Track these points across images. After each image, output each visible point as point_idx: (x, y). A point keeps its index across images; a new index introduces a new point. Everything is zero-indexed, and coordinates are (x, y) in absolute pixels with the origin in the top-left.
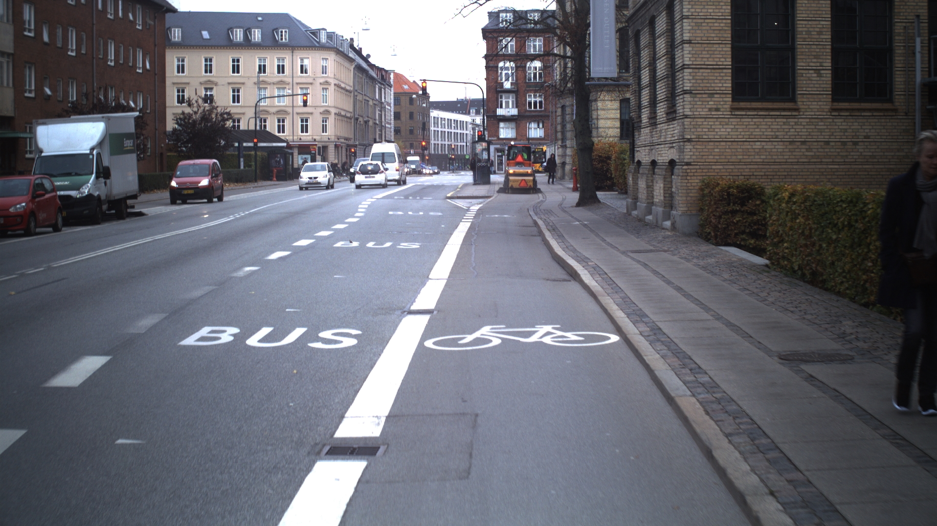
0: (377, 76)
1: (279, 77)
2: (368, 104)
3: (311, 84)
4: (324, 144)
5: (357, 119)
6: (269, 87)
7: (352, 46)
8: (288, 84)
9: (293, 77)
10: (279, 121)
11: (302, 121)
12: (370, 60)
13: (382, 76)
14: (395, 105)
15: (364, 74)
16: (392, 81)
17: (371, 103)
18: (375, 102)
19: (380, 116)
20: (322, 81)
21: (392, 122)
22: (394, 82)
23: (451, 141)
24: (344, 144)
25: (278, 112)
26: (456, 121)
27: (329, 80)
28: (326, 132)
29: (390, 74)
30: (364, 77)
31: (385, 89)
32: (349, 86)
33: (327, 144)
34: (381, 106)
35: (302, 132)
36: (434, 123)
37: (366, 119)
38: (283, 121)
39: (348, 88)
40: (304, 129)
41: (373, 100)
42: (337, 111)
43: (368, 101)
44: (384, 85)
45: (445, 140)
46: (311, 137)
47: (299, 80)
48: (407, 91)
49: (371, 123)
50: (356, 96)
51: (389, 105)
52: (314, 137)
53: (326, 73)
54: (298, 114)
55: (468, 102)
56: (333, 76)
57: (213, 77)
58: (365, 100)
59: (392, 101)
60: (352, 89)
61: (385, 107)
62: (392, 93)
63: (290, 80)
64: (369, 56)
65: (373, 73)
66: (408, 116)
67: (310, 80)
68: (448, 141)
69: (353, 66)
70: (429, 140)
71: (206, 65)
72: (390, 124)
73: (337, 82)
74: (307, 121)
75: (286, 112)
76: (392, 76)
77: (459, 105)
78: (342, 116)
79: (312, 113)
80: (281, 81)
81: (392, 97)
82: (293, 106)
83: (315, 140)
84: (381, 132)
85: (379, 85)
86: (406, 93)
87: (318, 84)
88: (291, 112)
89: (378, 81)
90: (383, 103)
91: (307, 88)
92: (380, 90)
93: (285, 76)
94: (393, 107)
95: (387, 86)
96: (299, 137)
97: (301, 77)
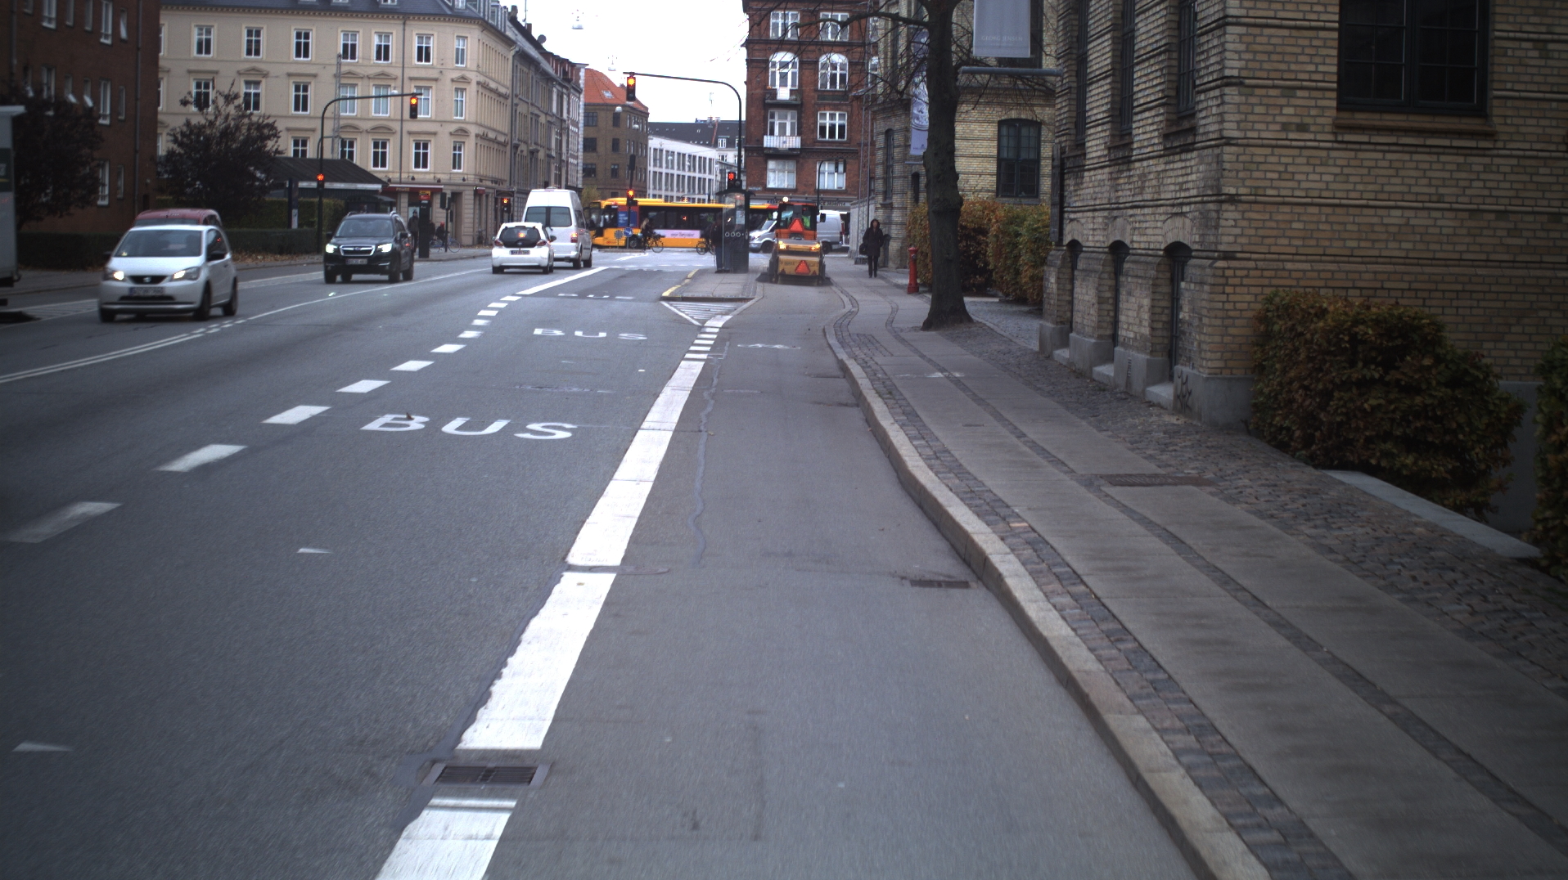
0: (556, 72)
1: (379, 65)
2: (537, 122)
3: (436, 80)
4: (455, 188)
5: (516, 147)
6: (360, 84)
7: (513, 19)
8: (395, 79)
9: (403, 67)
10: (376, 145)
11: (417, 147)
12: (545, 45)
13: (565, 73)
14: (585, 126)
15: (533, 68)
16: (582, 82)
17: (543, 119)
18: (549, 119)
19: (559, 143)
20: (456, 75)
21: (580, 154)
22: (585, 84)
23: (683, 191)
24: (491, 191)
25: (375, 129)
26: (693, 158)
27: (469, 75)
28: (460, 168)
29: (579, 70)
30: (532, 73)
31: (569, 96)
32: (503, 86)
33: (462, 188)
34: (562, 125)
35: (417, 166)
36: (655, 160)
37: (533, 147)
38: (384, 146)
39: (502, 90)
40: (421, 160)
41: (546, 114)
42: (480, 131)
43: (538, 116)
44: (567, 88)
45: (672, 190)
46: (432, 176)
47: (415, 73)
48: (608, 102)
49: (541, 155)
50: (517, 105)
51: (576, 124)
52: (438, 176)
53: (462, 63)
54: (410, 133)
55: (714, 125)
56: (475, 68)
57: (261, 61)
58: (532, 114)
59: (581, 118)
60: (509, 92)
61: (568, 128)
62: (582, 103)
63: (397, 72)
64: (542, 38)
65: (549, 68)
66: (609, 145)
67: (434, 74)
68: (678, 191)
69: (513, 53)
70: (646, 188)
71: (249, 42)
72: (576, 158)
73: (482, 79)
74: (426, 147)
75: (389, 131)
76: (582, 73)
77: (698, 131)
78: (490, 140)
79: (435, 134)
80: (383, 74)
81: (581, 111)
82: (402, 120)
83: (439, 181)
84: (560, 170)
85: (560, 88)
86: (607, 105)
87: (448, 82)
88: (398, 129)
89: (556, 81)
90: (565, 121)
91: (428, 88)
92: (560, 97)
93: (390, 66)
94: (582, 129)
95: (572, 91)
96: (411, 175)
97: (418, 67)
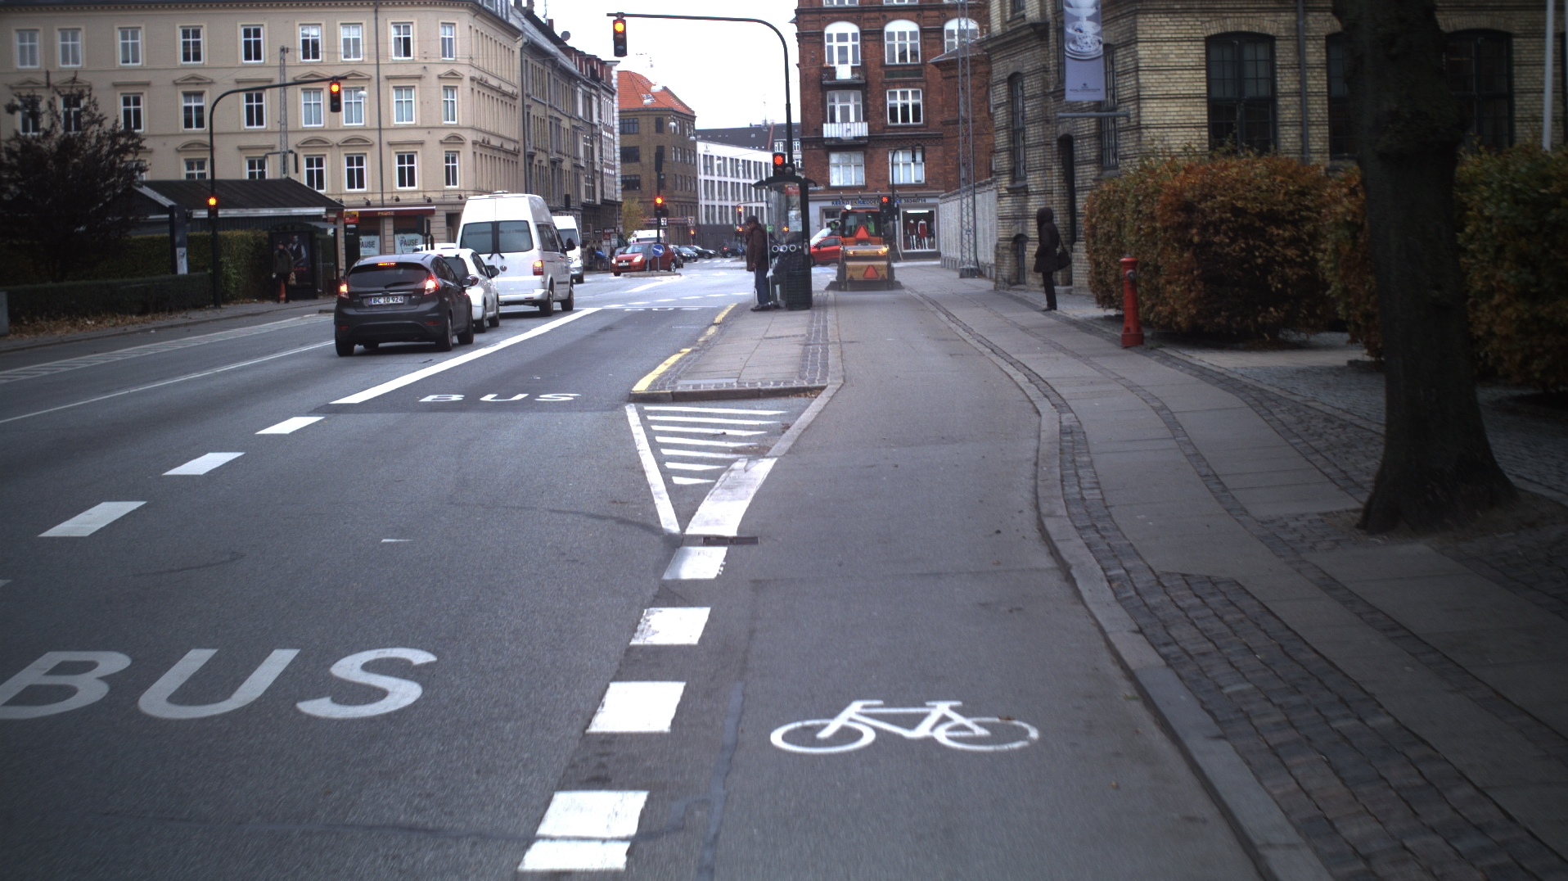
0: (581, 70)
1: (348, 64)
2: (558, 127)
3: (419, 78)
4: (449, 208)
5: (531, 156)
6: (325, 87)
7: (529, 15)
8: (369, 80)
9: (378, 64)
10: (350, 162)
11: (401, 161)
12: (568, 42)
13: (593, 72)
14: (622, 132)
15: (548, 64)
16: (614, 82)
17: (566, 123)
18: (575, 123)
19: (590, 152)
20: (443, 70)
21: (618, 163)
22: (618, 84)
23: (739, 200)
25: (348, 142)
26: (747, 163)
27: (458, 69)
28: (455, 184)
29: (610, 69)
30: (548, 69)
31: (599, 97)
32: (509, 83)
34: (592, 131)
35: (402, 184)
36: (705, 167)
37: (555, 156)
38: (360, 162)
39: (507, 88)
40: (407, 177)
41: (570, 118)
42: (479, 137)
43: (560, 120)
44: (596, 89)
45: (726, 199)
46: (421, 195)
47: (393, 72)
48: (651, 108)
49: (567, 165)
50: (529, 107)
51: (610, 130)
52: (429, 195)
53: (451, 56)
54: (391, 144)
55: (770, 128)
56: (467, 61)
57: (203, 67)
58: (551, 117)
59: (616, 122)
60: (517, 91)
61: (601, 134)
62: (616, 106)
63: (372, 71)
64: (566, 35)
65: (571, 65)
66: (653, 154)
67: (417, 73)
68: (733, 200)
69: (520, 44)
70: (697, 198)
71: (186, 44)
72: (613, 168)
73: (477, 74)
74: (411, 160)
75: (365, 143)
76: (614, 73)
77: (753, 136)
78: (494, 148)
79: (421, 143)
80: (353, 74)
81: (616, 114)
82: (380, 129)
83: (429, 200)
84: (593, 182)
85: (587, 89)
86: (647, 112)
87: (434, 79)
88: (377, 141)
89: (580, 79)
90: (596, 126)
91: (409, 88)
92: (588, 98)
93: (361, 63)
94: (617, 134)
95: (602, 91)
96: (395, 195)
97: (396, 63)
